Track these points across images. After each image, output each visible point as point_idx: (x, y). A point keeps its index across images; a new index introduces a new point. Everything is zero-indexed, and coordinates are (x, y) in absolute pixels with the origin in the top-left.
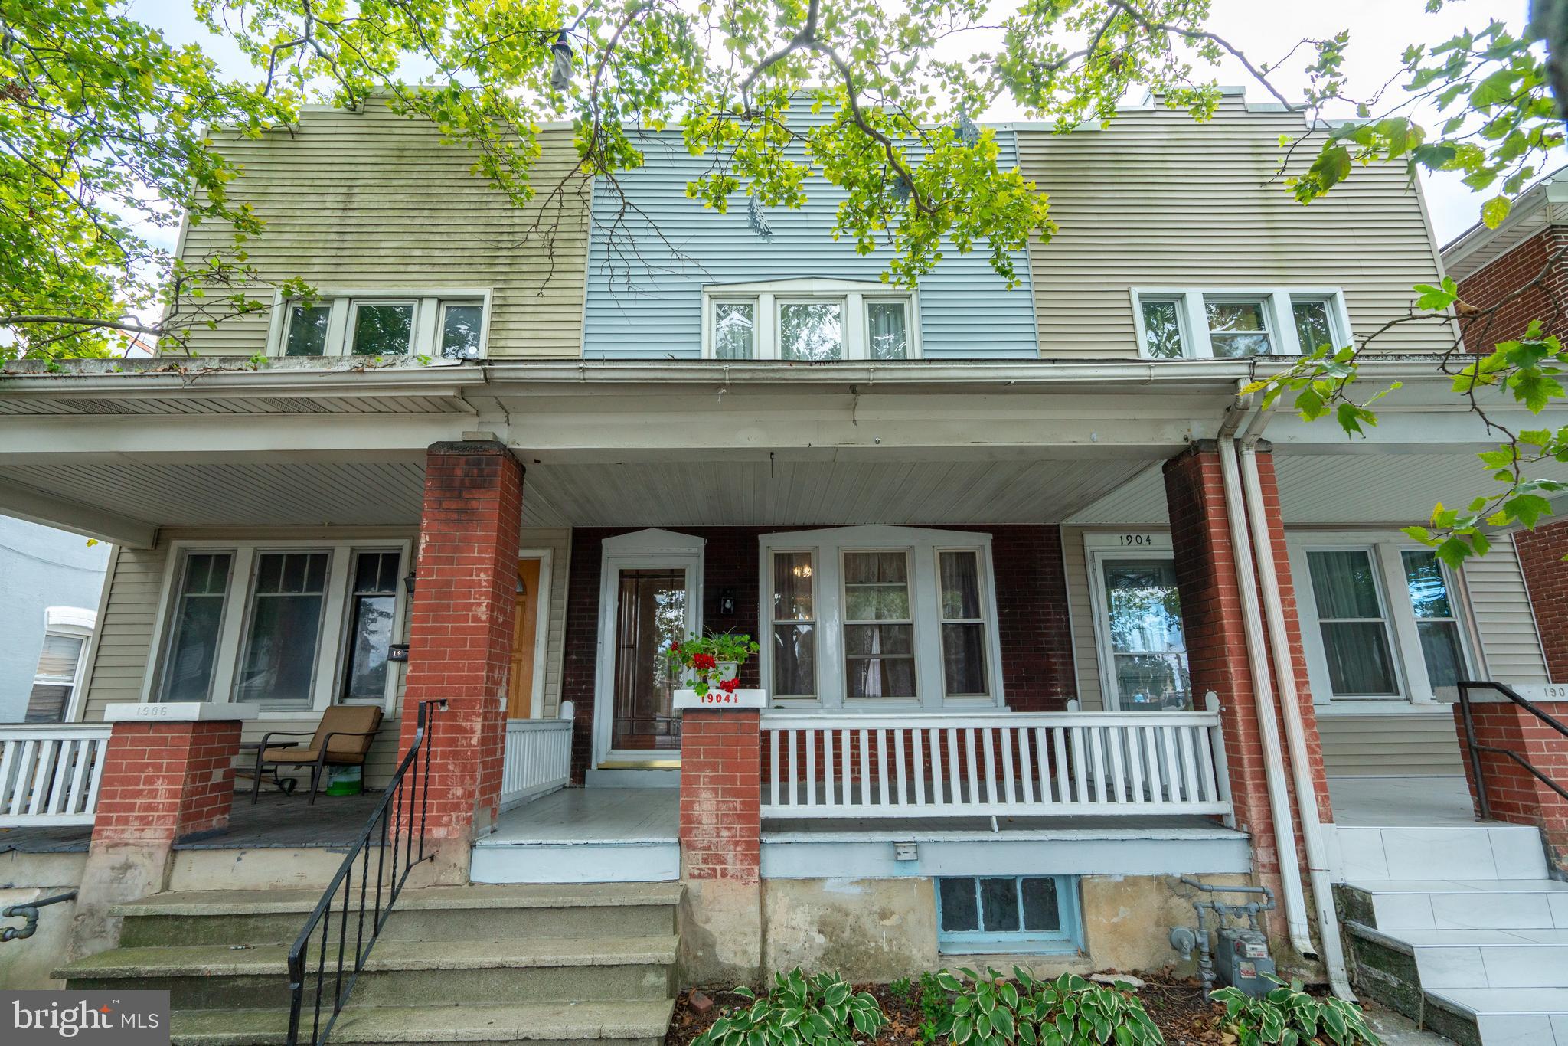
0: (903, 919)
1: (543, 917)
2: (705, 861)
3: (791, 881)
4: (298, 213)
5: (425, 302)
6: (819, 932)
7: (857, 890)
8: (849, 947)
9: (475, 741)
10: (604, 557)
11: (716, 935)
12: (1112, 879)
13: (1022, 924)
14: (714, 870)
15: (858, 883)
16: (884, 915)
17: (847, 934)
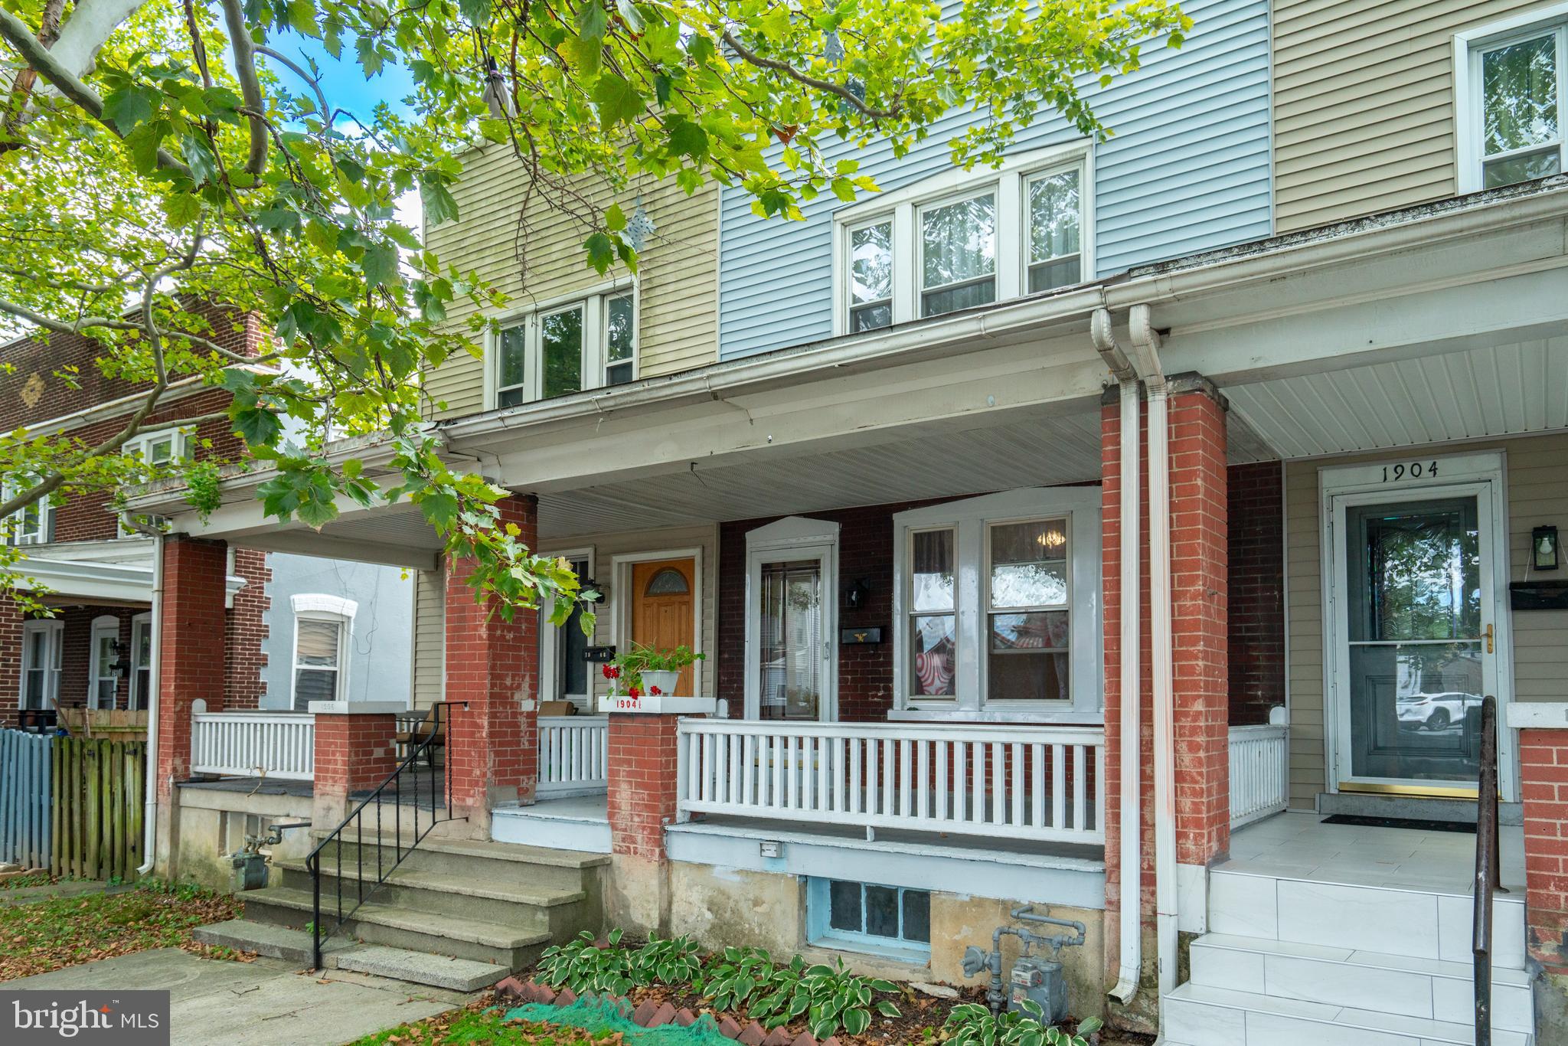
0: (772, 908)
1: (508, 866)
2: (624, 840)
3: (689, 864)
4: (493, 234)
5: (590, 300)
6: (709, 909)
7: (737, 878)
8: (728, 924)
9: (484, 735)
10: (748, 552)
11: (630, 899)
12: (959, 898)
13: (901, 932)
14: (629, 848)
15: (740, 872)
16: (757, 903)
17: (728, 915)
